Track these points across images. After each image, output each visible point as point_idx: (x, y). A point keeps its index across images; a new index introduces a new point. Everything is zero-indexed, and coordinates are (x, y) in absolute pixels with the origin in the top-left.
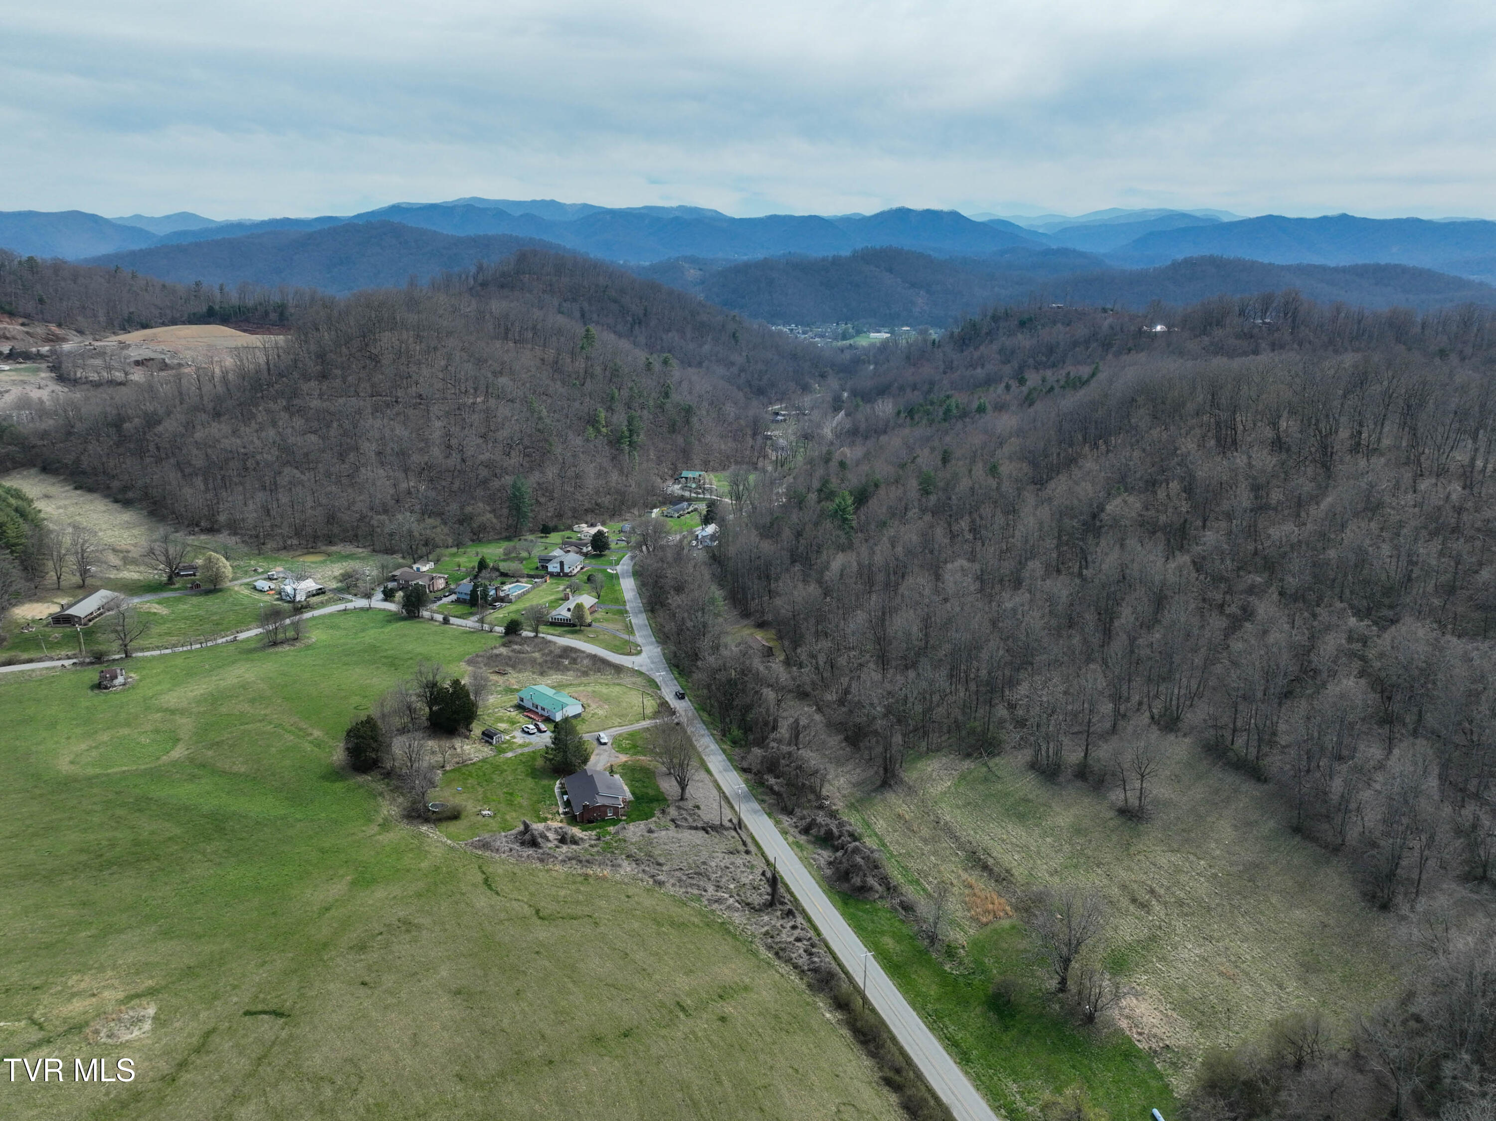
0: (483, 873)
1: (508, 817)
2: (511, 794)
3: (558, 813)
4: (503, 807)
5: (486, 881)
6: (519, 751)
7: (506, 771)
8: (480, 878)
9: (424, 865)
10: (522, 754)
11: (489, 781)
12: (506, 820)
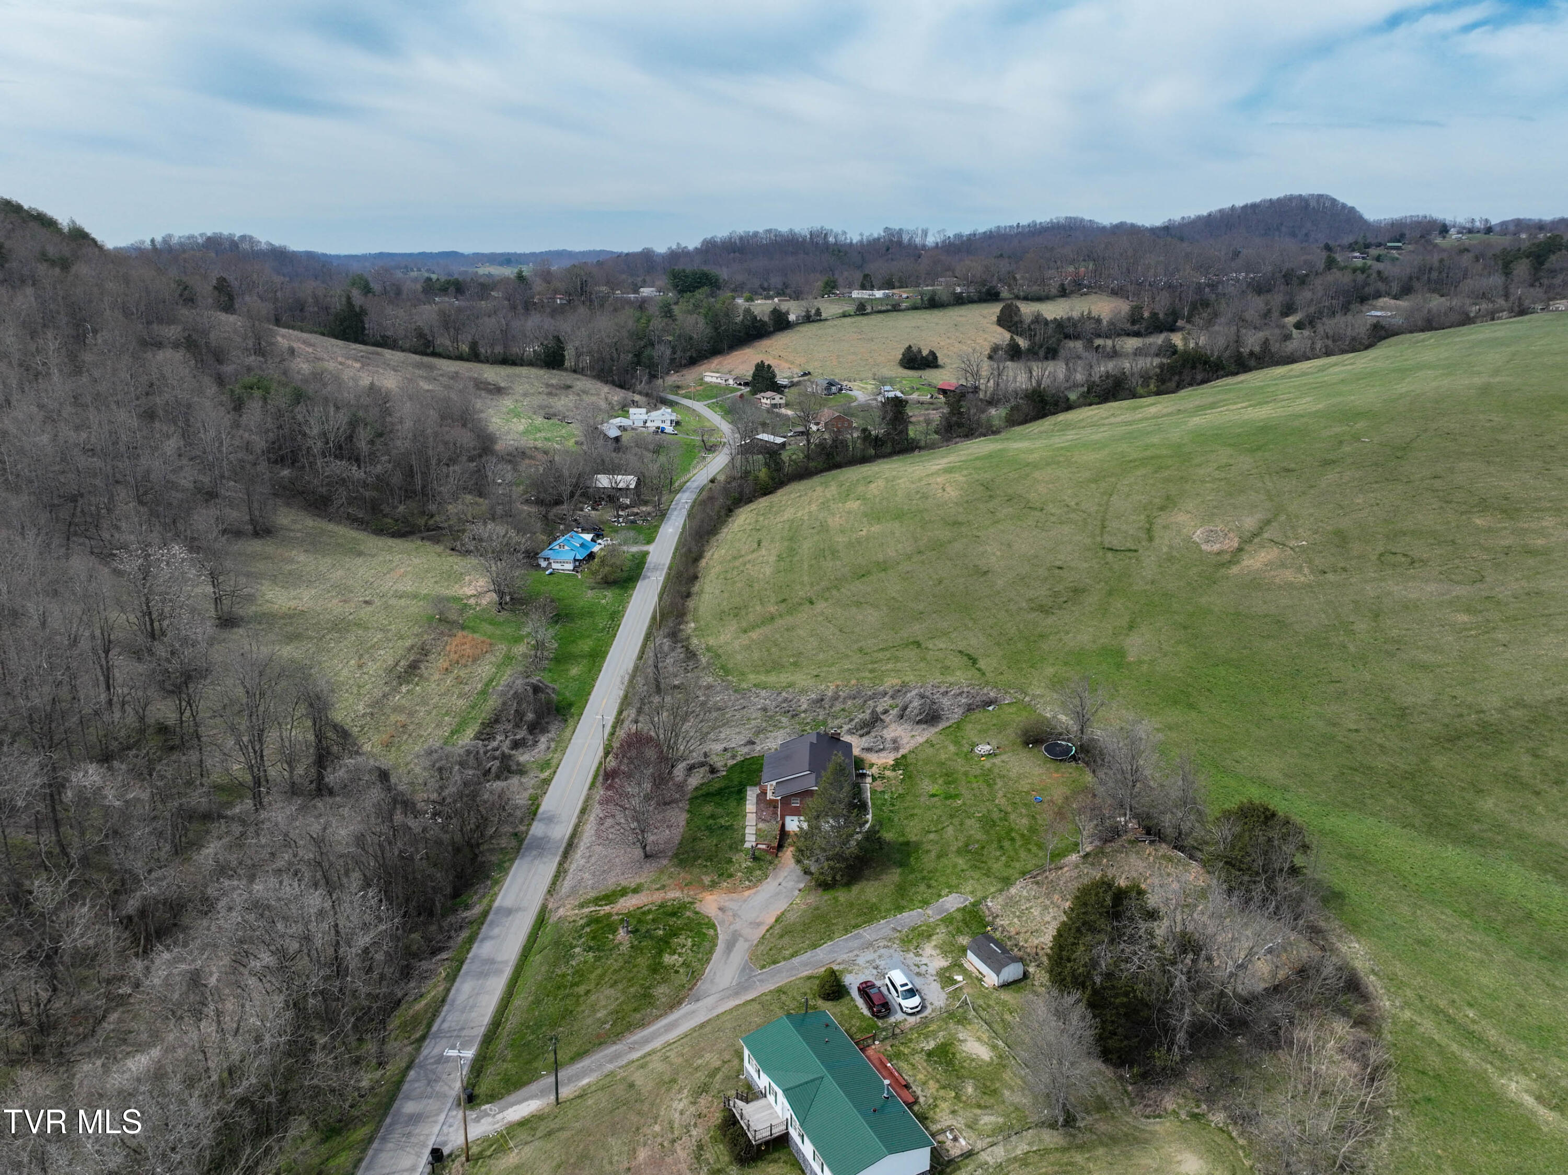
0: (979, 670)
1: (952, 748)
2: (948, 797)
3: (874, 779)
4: (960, 765)
5: (974, 661)
6: (931, 914)
7: (959, 852)
8: (982, 664)
9: (1050, 671)
10: (925, 903)
11: (988, 823)
12: (956, 743)
